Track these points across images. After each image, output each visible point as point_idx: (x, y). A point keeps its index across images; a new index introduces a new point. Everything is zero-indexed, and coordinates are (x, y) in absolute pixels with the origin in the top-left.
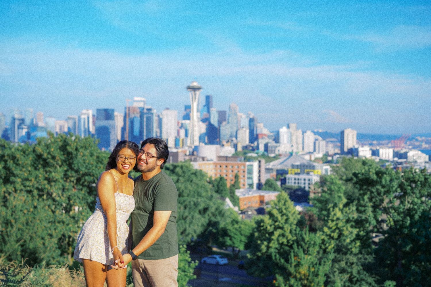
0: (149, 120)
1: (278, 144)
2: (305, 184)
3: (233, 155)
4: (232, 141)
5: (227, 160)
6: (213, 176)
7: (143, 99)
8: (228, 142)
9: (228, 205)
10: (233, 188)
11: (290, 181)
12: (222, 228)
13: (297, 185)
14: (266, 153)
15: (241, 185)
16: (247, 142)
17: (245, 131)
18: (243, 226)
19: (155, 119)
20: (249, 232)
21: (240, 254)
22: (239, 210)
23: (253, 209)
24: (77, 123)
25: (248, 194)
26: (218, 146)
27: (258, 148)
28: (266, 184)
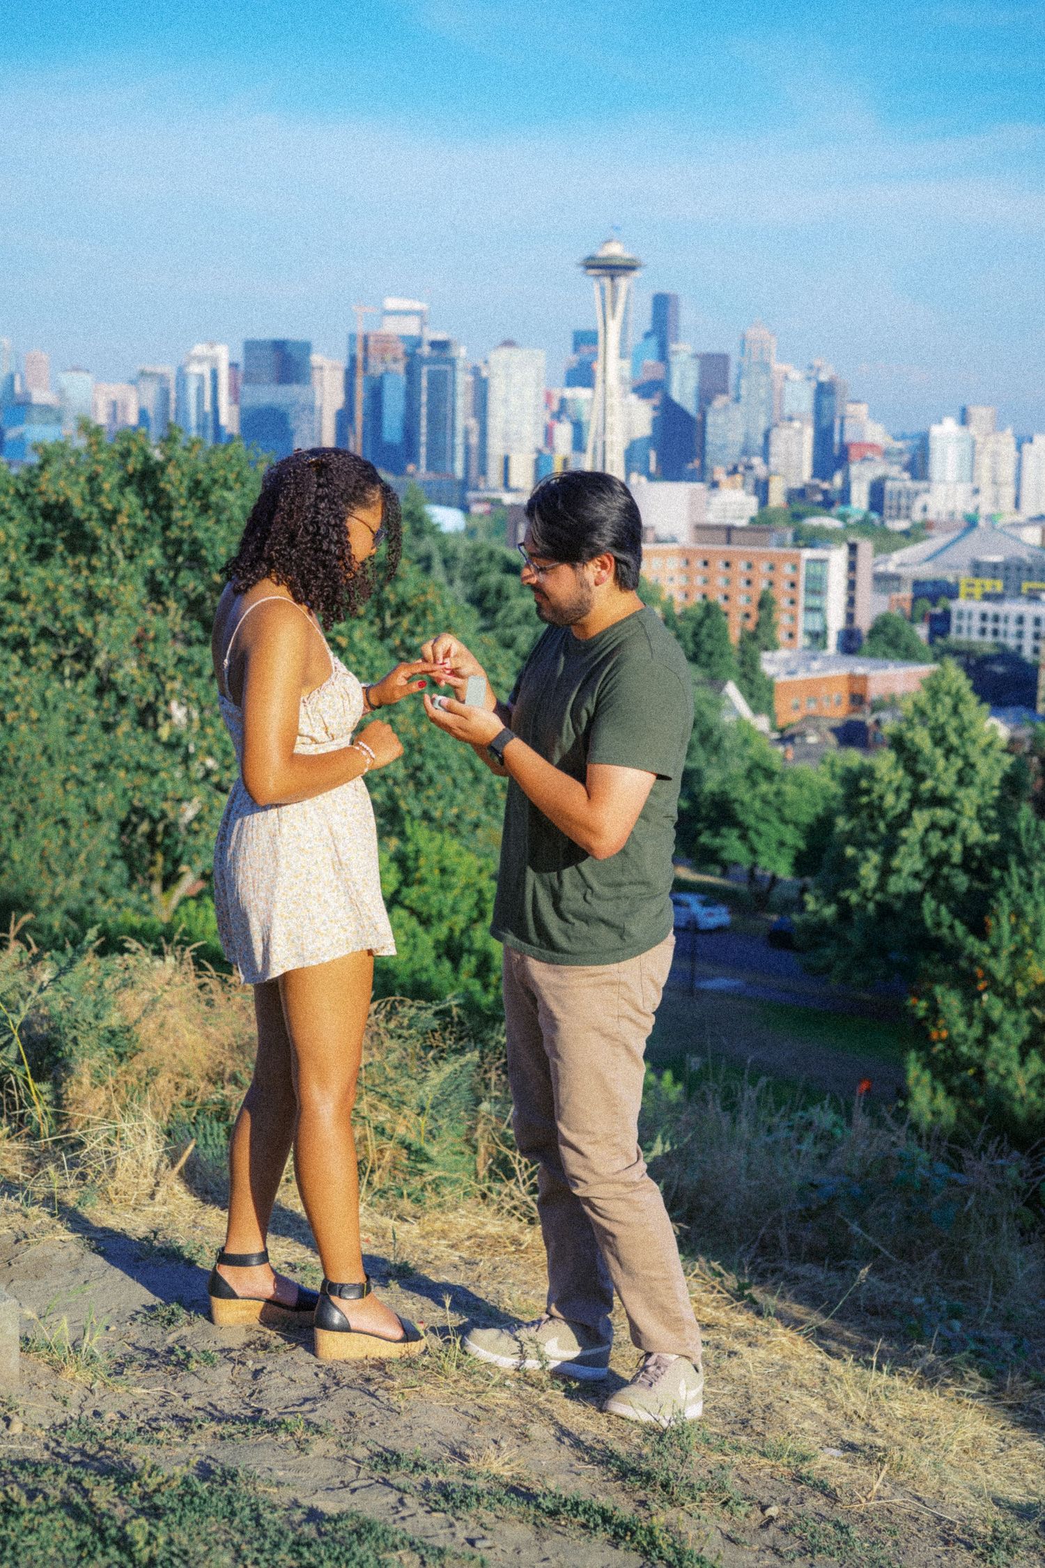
0: (441, 386)
1: (921, 485)
2: (1020, 635)
3: (752, 520)
4: (749, 467)
5: (729, 542)
6: (679, 597)
7: (417, 306)
8: (734, 471)
9: (733, 708)
10: (754, 647)
11: (965, 623)
12: (713, 794)
13: (989, 638)
14: (874, 516)
15: (781, 636)
16: (805, 474)
17: (800, 432)
18: (789, 789)
19: (463, 380)
20: (812, 811)
21: (777, 895)
22: (774, 728)
23: (825, 725)
24: (173, 395)
25: (809, 670)
26: (698, 486)
27: (845, 496)
28: (875, 632)
